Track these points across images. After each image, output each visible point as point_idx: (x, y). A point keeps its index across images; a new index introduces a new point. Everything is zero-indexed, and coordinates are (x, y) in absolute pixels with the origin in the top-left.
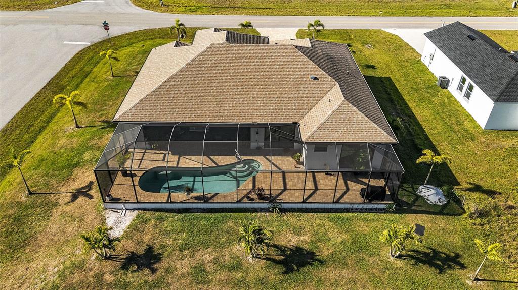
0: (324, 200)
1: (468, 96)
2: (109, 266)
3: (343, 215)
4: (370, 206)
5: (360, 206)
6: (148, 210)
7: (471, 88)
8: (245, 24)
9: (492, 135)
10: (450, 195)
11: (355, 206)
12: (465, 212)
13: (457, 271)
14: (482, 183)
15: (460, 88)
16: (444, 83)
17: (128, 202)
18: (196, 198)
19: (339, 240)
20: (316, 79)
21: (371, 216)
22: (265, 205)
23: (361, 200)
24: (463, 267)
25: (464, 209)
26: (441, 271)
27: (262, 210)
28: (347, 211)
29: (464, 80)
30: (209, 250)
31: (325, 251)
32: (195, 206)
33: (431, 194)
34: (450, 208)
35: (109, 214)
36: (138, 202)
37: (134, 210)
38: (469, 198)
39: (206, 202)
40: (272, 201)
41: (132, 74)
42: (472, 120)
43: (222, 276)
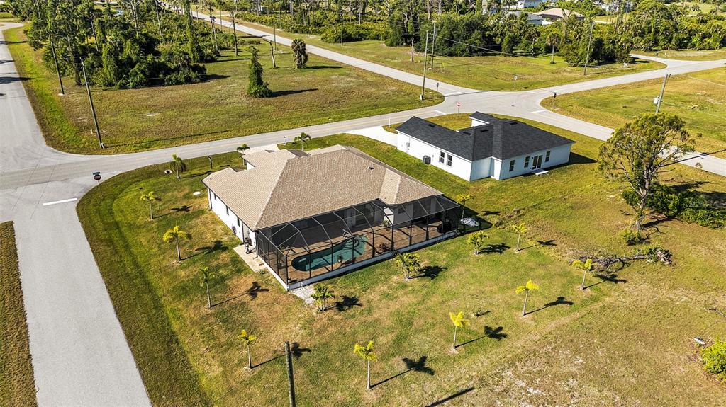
0: (420, 241)
1: (450, 164)
2: (330, 313)
3: (435, 245)
4: (446, 236)
5: (441, 238)
6: (320, 281)
7: (450, 158)
8: (242, 147)
9: (476, 183)
10: (478, 220)
11: (439, 238)
12: (492, 225)
13: (507, 250)
14: (488, 210)
15: (442, 161)
16: (427, 160)
17: (303, 280)
18: (345, 263)
19: (444, 257)
20: (372, 169)
21: (449, 241)
22: (389, 254)
23: (440, 234)
24: (509, 248)
25: (490, 223)
26: (501, 252)
27: (388, 258)
28: (435, 243)
29: (442, 155)
30: (381, 285)
31: (442, 264)
32: (347, 269)
33: (469, 222)
34: (483, 225)
35: (294, 292)
36: (310, 278)
37: (309, 285)
38: (488, 218)
39: (354, 263)
40: (392, 249)
41: (171, 211)
42: (460, 178)
43: (401, 292)
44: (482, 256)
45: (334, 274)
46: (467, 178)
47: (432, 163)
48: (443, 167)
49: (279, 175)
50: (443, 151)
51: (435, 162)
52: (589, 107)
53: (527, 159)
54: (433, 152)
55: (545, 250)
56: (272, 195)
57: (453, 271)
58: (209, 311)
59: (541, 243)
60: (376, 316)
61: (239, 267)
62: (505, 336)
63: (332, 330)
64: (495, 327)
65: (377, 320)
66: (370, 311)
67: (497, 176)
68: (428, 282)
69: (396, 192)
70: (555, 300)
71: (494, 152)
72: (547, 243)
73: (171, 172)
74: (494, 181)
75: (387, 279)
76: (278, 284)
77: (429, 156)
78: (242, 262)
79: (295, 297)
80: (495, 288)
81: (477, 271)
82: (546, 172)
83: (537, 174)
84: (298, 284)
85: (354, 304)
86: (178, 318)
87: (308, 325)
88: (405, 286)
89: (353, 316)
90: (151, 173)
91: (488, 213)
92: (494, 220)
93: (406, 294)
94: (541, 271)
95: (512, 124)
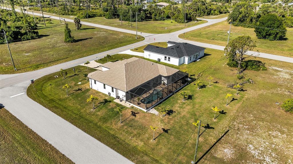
0: (178, 88)
1: (169, 60)
2: (167, 116)
4: (185, 85)
6: (155, 106)
7: (169, 58)
8: (87, 62)
9: (181, 66)
10: (190, 78)
11: (184, 86)
12: (196, 79)
13: (206, 86)
14: (191, 74)
15: (165, 60)
16: (159, 60)
17: (149, 107)
18: (160, 99)
19: (189, 92)
20: (153, 64)
21: (187, 86)
22: (172, 94)
23: (183, 84)
26: (205, 88)
30: (176, 104)
31: (190, 94)
32: (161, 101)
34: (193, 80)
35: (149, 112)
36: (152, 106)
37: (152, 108)
38: (193, 77)
39: (163, 99)
40: (172, 92)
41: (74, 91)
42: (174, 65)
43: (185, 106)
44: (200, 89)
45: (158, 104)
46: (178, 65)
47: (161, 61)
48: (166, 62)
49: (124, 70)
50: (166, 56)
51: (163, 60)
52: (195, 37)
53: (194, 55)
54: (162, 57)
55: (217, 84)
57: (195, 96)
58: (122, 124)
59: (214, 83)
60: (183, 114)
61: (121, 107)
62: (226, 113)
63: (172, 122)
64: (221, 111)
65: (184, 116)
66: (179, 113)
67: (186, 63)
68: (190, 100)
69: (166, 71)
70: (232, 99)
71: (184, 54)
72: (216, 82)
73: (57, 77)
75: (177, 102)
76: (141, 110)
77: (160, 58)
78: (121, 105)
80: (212, 99)
81: (203, 95)
84: (149, 109)
85: (173, 112)
86: (111, 129)
87: (162, 122)
88: (184, 103)
89: (175, 116)
90: (49, 78)
91: (191, 76)
92: (196, 77)
93: (187, 105)
94: (221, 91)
95: (186, 44)
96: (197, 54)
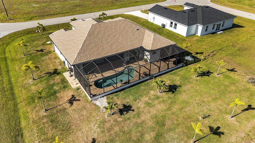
0: (164, 70)
1: (175, 28)
2: (115, 116)
3: (172, 72)
4: (178, 66)
5: (176, 67)
6: (110, 94)
7: (176, 25)
8: (73, 19)
9: (189, 37)
10: (193, 57)
11: (174, 68)
12: (201, 60)
13: (212, 74)
14: (197, 51)
15: (171, 26)
16: (164, 26)
17: (100, 94)
18: (124, 83)
19: (178, 79)
20: (138, 30)
21: (180, 69)
22: (148, 78)
23: (174, 65)
24: (212, 73)
25: (199, 59)
26: (209, 76)
27: (148, 80)
28: (172, 70)
29: (172, 23)
30: (144, 97)
31: (178, 83)
32: (125, 87)
33: (189, 58)
34: (196, 60)
35: (95, 102)
36: (104, 93)
37: (103, 97)
38: (198, 56)
39: (129, 83)
40: (150, 75)
41: (34, 52)
42: (180, 35)
43: (156, 102)
44: (199, 78)
45: (118, 90)
46: (185, 35)
47: (166, 28)
48: (172, 29)
49: (87, 33)
50: (172, 21)
51: (168, 27)
52: (233, 3)
53: (214, 25)
54: (166, 22)
55: (231, 74)
56: (83, 44)
57: (184, 88)
58: (45, 114)
59: (229, 70)
60: (143, 118)
61: (65, 84)
62: (223, 134)
63: (116, 129)
64: (215, 127)
65: (143, 122)
66: (139, 115)
67: (199, 34)
68: (170, 94)
69: (152, 43)
70: (246, 107)
71: (198, 21)
72: (232, 70)
73: (39, 31)
74: (198, 36)
75: (148, 93)
76: (85, 96)
77: (165, 24)
78: (67, 82)
79: (95, 105)
80: (210, 99)
81: (198, 88)
82: (222, 32)
83: (218, 33)
84: (97, 97)
85: (130, 110)
86: (26, 118)
87: (101, 125)
88: (158, 98)
89: (129, 119)
91: (197, 53)
92: (202, 57)
93: (159, 103)
94: (233, 88)
95: (206, 8)
96: (219, 23)
